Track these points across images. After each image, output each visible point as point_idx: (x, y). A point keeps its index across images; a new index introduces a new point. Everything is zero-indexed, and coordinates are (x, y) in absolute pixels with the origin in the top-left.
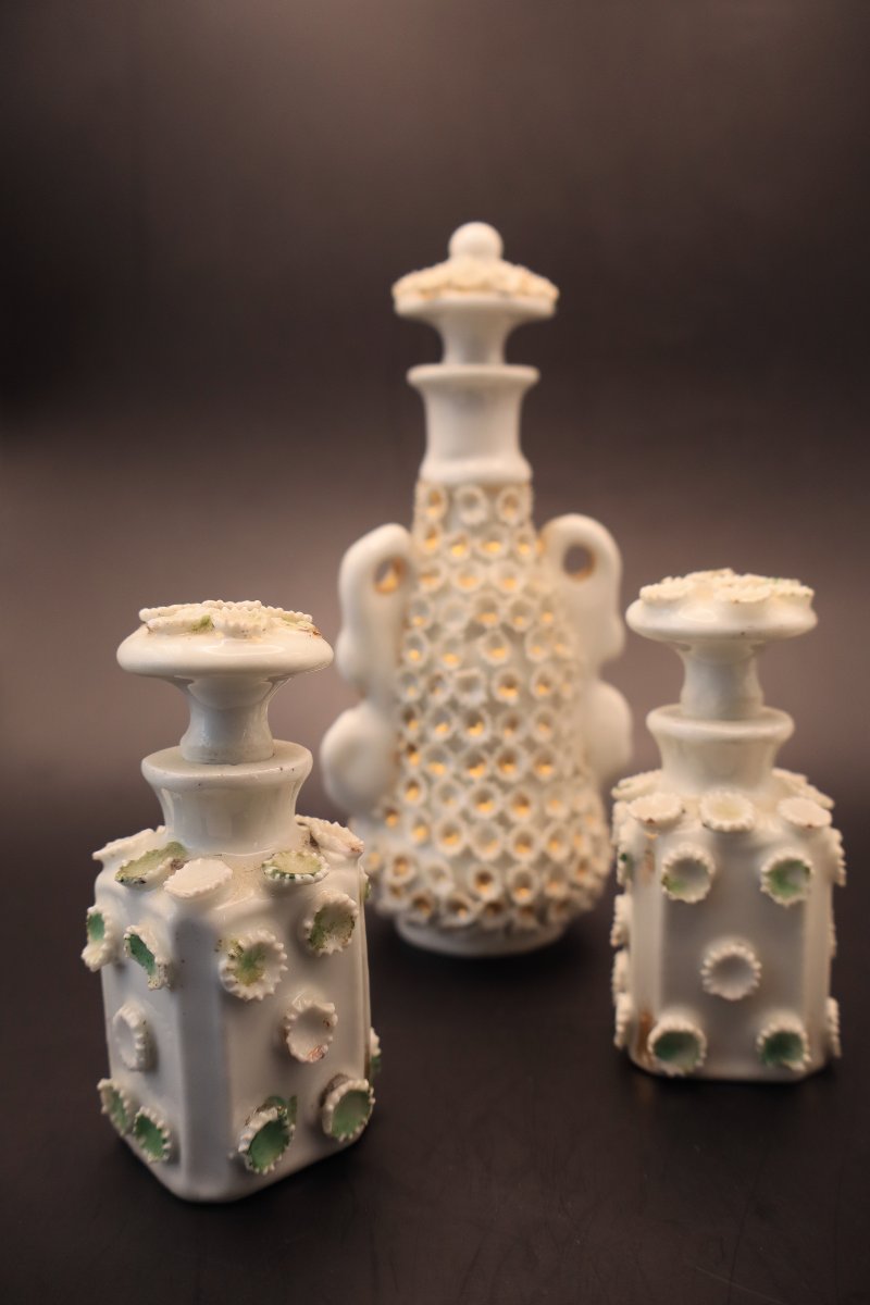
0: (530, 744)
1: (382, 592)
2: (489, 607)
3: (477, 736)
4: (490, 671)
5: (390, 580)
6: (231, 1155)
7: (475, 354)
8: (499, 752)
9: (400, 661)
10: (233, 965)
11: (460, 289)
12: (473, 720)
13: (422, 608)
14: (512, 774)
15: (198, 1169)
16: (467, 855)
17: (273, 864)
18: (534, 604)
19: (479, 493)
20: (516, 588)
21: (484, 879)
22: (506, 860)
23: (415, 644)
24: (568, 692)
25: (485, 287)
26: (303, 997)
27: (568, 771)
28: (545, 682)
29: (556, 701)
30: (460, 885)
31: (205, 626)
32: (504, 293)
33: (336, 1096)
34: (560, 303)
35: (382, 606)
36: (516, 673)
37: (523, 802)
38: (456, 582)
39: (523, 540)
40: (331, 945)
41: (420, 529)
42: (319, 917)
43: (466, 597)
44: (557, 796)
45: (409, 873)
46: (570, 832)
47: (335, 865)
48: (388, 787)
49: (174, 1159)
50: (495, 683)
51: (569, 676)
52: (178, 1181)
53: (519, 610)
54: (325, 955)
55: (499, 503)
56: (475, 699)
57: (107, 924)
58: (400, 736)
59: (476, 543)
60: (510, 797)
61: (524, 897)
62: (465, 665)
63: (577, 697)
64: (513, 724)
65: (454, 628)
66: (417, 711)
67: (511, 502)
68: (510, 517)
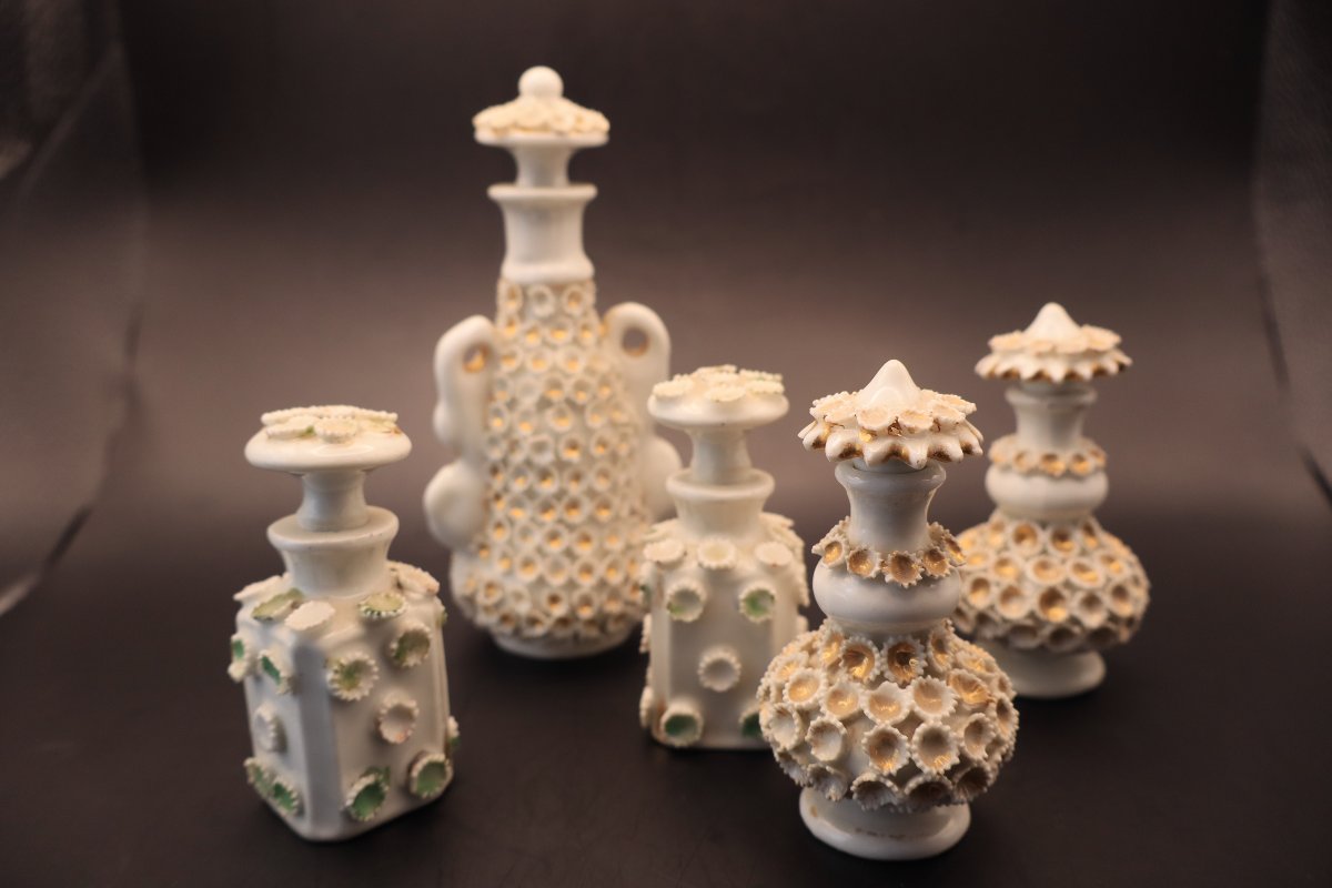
0: (592, 493)
1: (469, 370)
2: (556, 385)
3: (548, 488)
4: (557, 436)
5: (478, 361)
6: (341, 808)
7: (543, 179)
8: (566, 500)
9: (487, 427)
10: (337, 677)
11: (525, 129)
12: (544, 475)
13: (503, 384)
14: (576, 517)
15: (318, 817)
16: (541, 582)
17: (367, 604)
18: (592, 381)
19: (547, 291)
20: (578, 370)
21: (554, 600)
22: (571, 585)
23: (498, 413)
24: (623, 450)
25: (544, 128)
26: (392, 697)
27: (625, 512)
28: (603, 443)
29: (614, 457)
30: (535, 604)
31: (309, 433)
32: (560, 133)
33: (419, 766)
34: (613, 133)
35: (470, 383)
36: (580, 438)
37: (586, 539)
38: (529, 365)
39: (585, 327)
40: (412, 660)
41: (502, 319)
42: (402, 641)
43: (537, 377)
44: (615, 533)
45: (496, 596)
46: (625, 562)
47: (414, 602)
48: (480, 527)
49: (300, 812)
50: (561, 446)
51: (624, 437)
52: (304, 828)
53: (580, 386)
54: (407, 668)
55: (564, 299)
56: (546, 459)
57: (247, 648)
58: (488, 486)
59: (546, 331)
60: (574, 536)
61: (586, 613)
62: (536, 432)
63: (631, 454)
64: (577, 477)
65: (528, 402)
66: (501, 466)
67: (575, 297)
68: (575, 309)
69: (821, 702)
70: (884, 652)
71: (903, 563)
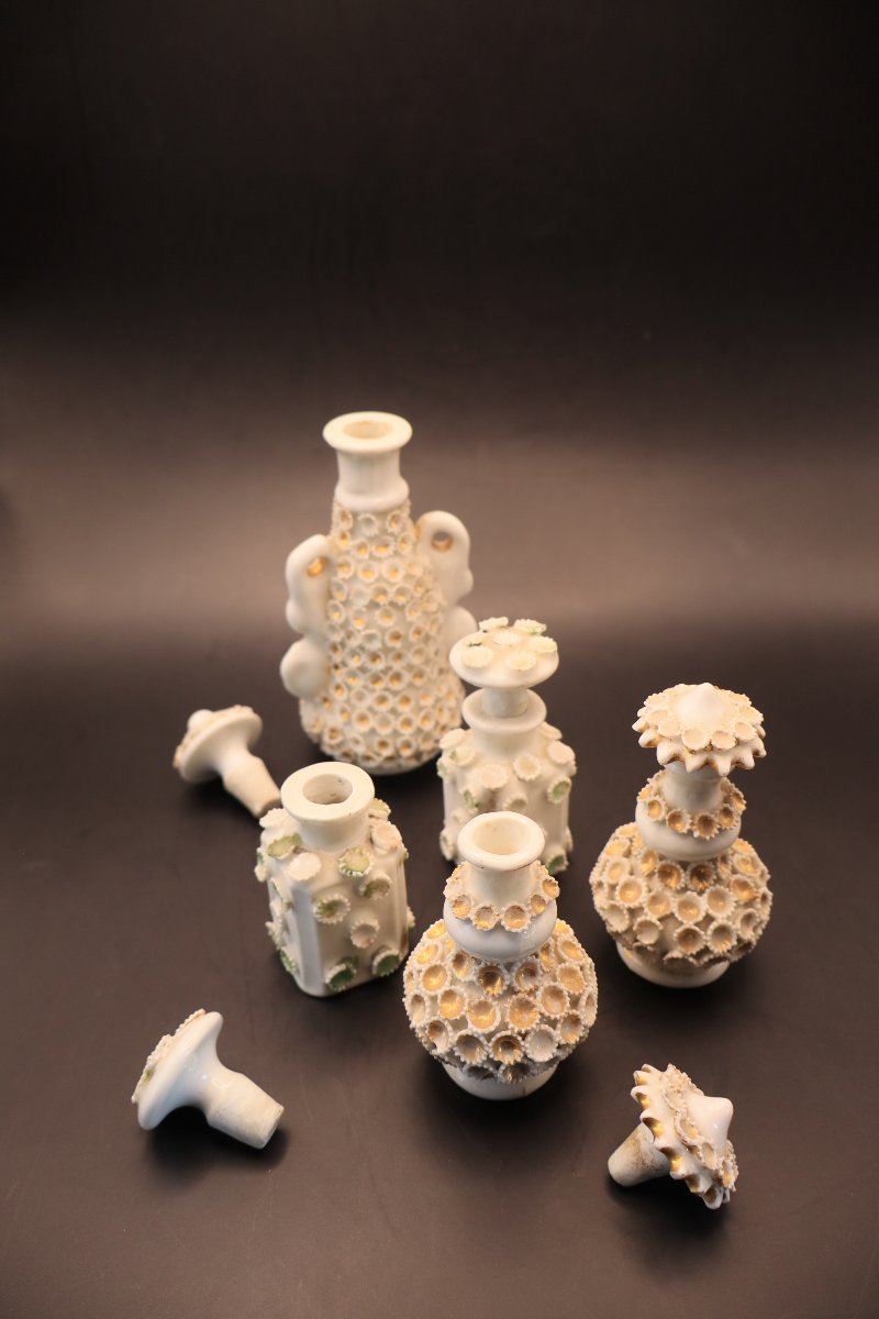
0: (410, 667)
1: (311, 575)
2: (384, 592)
3: (379, 666)
4: (383, 630)
8: (390, 673)
9: (328, 618)
10: (320, 911)
12: (375, 657)
13: (340, 588)
14: (399, 685)
16: (373, 731)
18: (409, 586)
19: (373, 517)
20: (399, 578)
21: (383, 744)
22: (396, 733)
23: (336, 608)
24: (434, 630)
27: (435, 675)
28: (418, 632)
29: (426, 638)
30: (369, 747)
35: (313, 586)
36: (400, 630)
37: (406, 700)
38: (361, 574)
39: (404, 539)
41: (335, 533)
43: (367, 585)
44: (426, 695)
45: (339, 739)
46: (435, 713)
48: (323, 686)
50: (387, 638)
51: (434, 621)
53: (401, 592)
55: (387, 521)
56: (375, 646)
58: (330, 658)
59: (372, 548)
60: (397, 699)
61: (406, 753)
62: (367, 627)
64: (399, 656)
65: (361, 603)
66: (339, 647)
67: (395, 519)
68: (395, 528)
69: (644, 905)
70: (688, 872)
71: (706, 823)
